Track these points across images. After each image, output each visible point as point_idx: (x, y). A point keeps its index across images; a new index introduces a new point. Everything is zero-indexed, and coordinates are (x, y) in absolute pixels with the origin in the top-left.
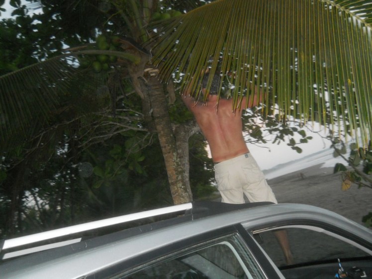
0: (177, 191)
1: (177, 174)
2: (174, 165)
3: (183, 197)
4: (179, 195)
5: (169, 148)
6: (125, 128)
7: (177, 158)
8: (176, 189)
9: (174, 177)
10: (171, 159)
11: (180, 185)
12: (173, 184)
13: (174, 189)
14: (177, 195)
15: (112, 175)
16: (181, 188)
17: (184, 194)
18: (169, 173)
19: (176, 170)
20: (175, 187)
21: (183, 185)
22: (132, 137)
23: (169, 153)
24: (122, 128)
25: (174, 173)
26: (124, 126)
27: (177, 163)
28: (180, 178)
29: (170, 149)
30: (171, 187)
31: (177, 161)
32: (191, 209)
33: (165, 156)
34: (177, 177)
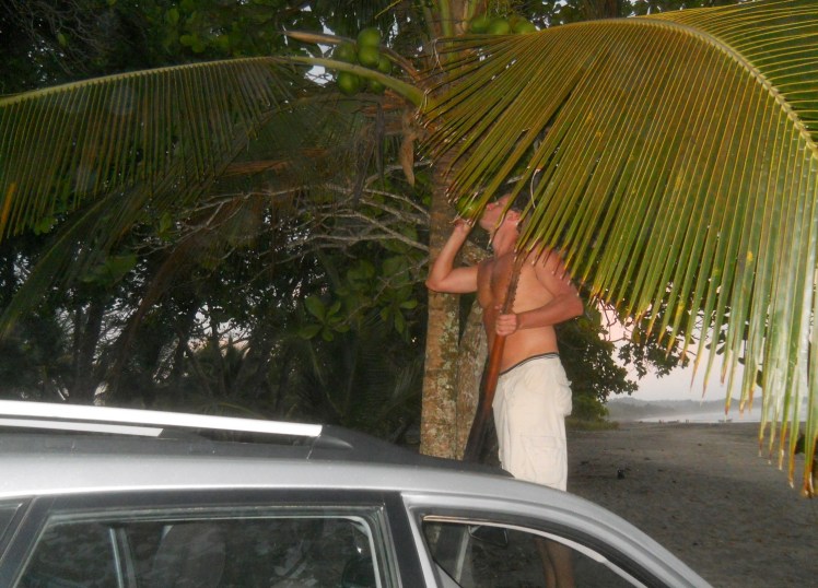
0: (433, 392)
1: (443, 357)
2: (443, 337)
3: (442, 408)
4: (435, 401)
5: (443, 299)
6: (386, 233)
7: (453, 325)
8: (433, 386)
9: (437, 361)
10: (440, 324)
11: (443, 380)
12: (430, 374)
13: (430, 385)
14: (431, 400)
15: (342, 321)
16: (444, 387)
17: (445, 402)
18: (429, 350)
19: (443, 348)
20: (433, 383)
21: (449, 383)
22: (400, 255)
23: (441, 309)
24: (381, 231)
25: (440, 353)
26: (385, 229)
27: (450, 334)
28: (448, 366)
29: (444, 303)
30: (426, 379)
31: (453, 331)
32: (315, 438)
33: (431, 313)
34: (442, 364)
